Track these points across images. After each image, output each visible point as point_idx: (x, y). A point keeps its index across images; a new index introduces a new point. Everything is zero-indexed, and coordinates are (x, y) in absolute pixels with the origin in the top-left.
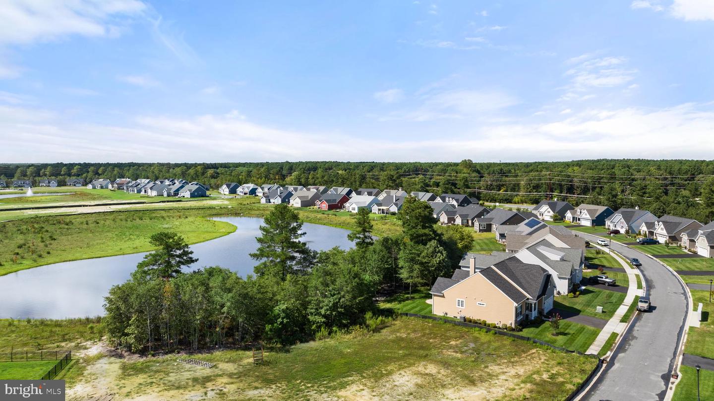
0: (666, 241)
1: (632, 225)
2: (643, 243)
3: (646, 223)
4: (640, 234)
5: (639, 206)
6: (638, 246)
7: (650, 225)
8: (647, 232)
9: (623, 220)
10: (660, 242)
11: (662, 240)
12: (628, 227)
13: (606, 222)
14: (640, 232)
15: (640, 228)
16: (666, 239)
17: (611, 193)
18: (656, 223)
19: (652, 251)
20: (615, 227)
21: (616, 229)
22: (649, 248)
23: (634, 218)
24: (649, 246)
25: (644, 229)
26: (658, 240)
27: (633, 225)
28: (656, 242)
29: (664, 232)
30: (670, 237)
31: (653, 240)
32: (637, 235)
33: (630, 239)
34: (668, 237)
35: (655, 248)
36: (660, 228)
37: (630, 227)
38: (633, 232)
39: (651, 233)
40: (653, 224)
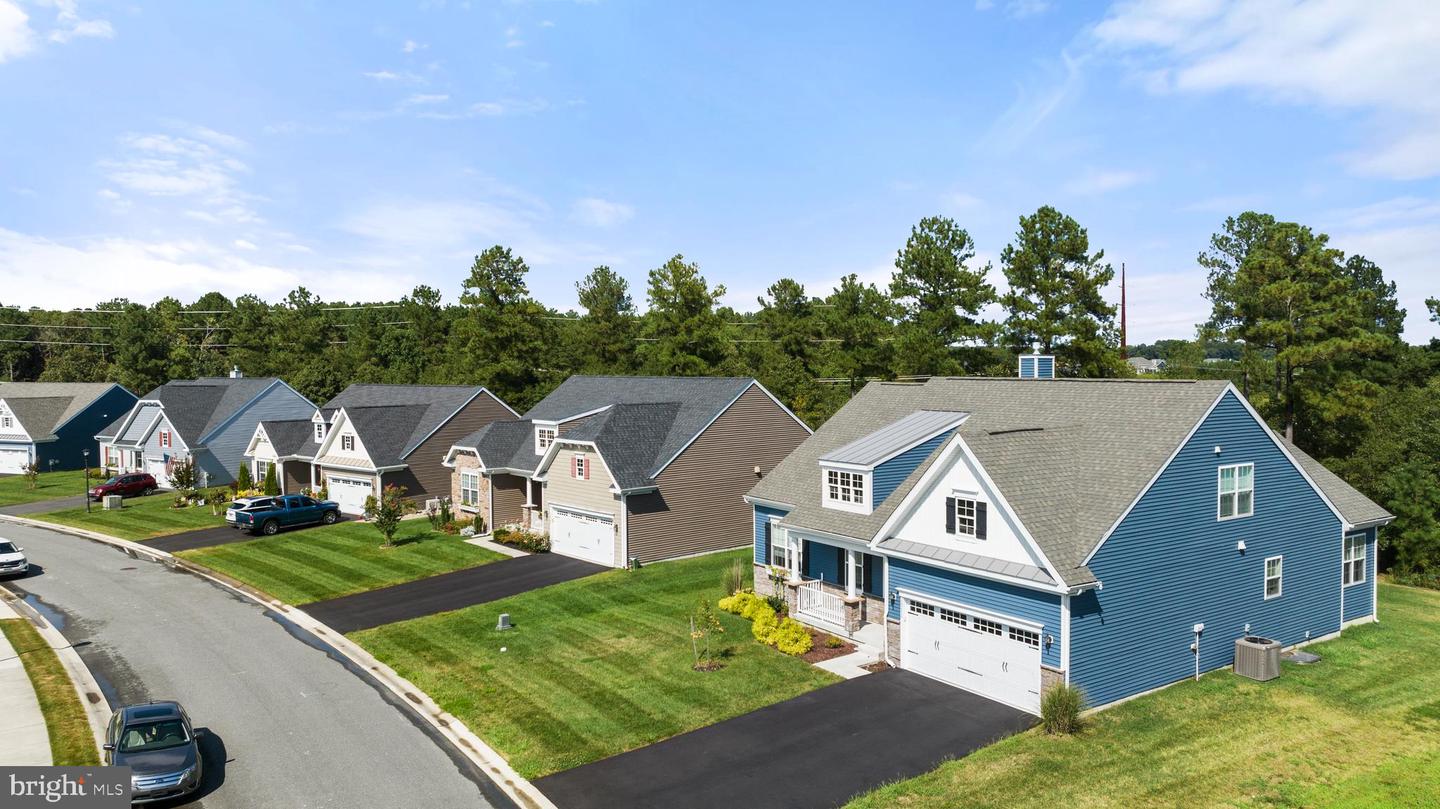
0: (371, 500)
1: (210, 445)
2: (261, 525)
3: (272, 427)
4: (246, 482)
5: (242, 369)
6: (229, 548)
7: (291, 434)
8: (279, 468)
9: (168, 426)
10: (343, 509)
11: (350, 499)
12: (195, 455)
13: (103, 446)
14: (245, 472)
15: (247, 454)
16: (368, 491)
17: (141, 339)
18: (318, 419)
19: (307, 572)
20: (139, 463)
21: (141, 470)
22: (289, 554)
23: (221, 415)
24: (291, 542)
25: (263, 452)
26: (333, 498)
27: (217, 448)
28: (325, 514)
29: (360, 456)
30: (387, 478)
31: (307, 501)
32: (235, 487)
33: (200, 514)
34: (378, 480)
35: (326, 546)
36: (338, 440)
37: (202, 455)
38: (219, 476)
39: (299, 471)
40: (304, 428)
